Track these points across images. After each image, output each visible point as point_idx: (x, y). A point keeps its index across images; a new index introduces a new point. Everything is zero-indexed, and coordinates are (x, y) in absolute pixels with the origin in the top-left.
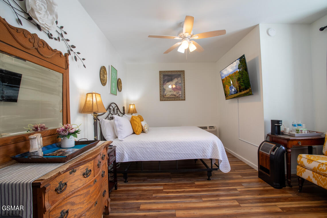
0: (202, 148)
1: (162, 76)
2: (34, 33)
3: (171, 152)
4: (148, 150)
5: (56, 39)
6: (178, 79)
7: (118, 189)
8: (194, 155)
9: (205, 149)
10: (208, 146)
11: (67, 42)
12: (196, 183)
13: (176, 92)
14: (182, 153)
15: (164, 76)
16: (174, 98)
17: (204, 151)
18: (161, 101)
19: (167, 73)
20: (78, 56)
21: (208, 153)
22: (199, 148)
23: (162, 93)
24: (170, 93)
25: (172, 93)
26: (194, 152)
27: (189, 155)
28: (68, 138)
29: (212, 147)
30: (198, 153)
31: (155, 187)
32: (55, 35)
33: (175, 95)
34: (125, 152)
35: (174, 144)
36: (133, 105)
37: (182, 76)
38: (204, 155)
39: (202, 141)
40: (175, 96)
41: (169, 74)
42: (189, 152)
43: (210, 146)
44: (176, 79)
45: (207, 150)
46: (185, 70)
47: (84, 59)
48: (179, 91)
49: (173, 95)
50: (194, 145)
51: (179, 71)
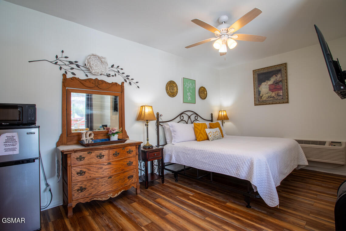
0: (236, 164)
1: (256, 76)
2: (95, 78)
3: (205, 161)
4: (188, 156)
5: (113, 76)
6: (276, 76)
7: (164, 184)
8: (227, 170)
9: (239, 167)
10: (243, 163)
11: (123, 74)
12: (229, 204)
13: (275, 93)
14: (215, 165)
15: (259, 75)
16: (271, 101)
17: (237, 168)
18: (255, 105)
19: (262, 72)
20: (132, 82)
21: (242, 171)
22: (233, 164)
23: (257, 96)
24: (267, 95)
25: (269, 95)
26: (227, 167)
27: (222, 169)
28: (114, 136)
29: (248, 166)
30: (231, 169)
31: (189, 192)
32: (112, 73)
33: (273, 97)
34: (173, 155)
35: (209, 154)
36: (222, 112)
37: (283, 71)
38: (237, 173)
39: (237, 156)
40: (274, 99)
41: (265, 71)
42: (222, 166)
43: (246, 164)
44: (274, 76)
45: (241, 168)
46: (287, 63)
47: (137, 82)
48: (279, 92)
49: (271, 97)
50: (228, 159)
51: (278, 65)
